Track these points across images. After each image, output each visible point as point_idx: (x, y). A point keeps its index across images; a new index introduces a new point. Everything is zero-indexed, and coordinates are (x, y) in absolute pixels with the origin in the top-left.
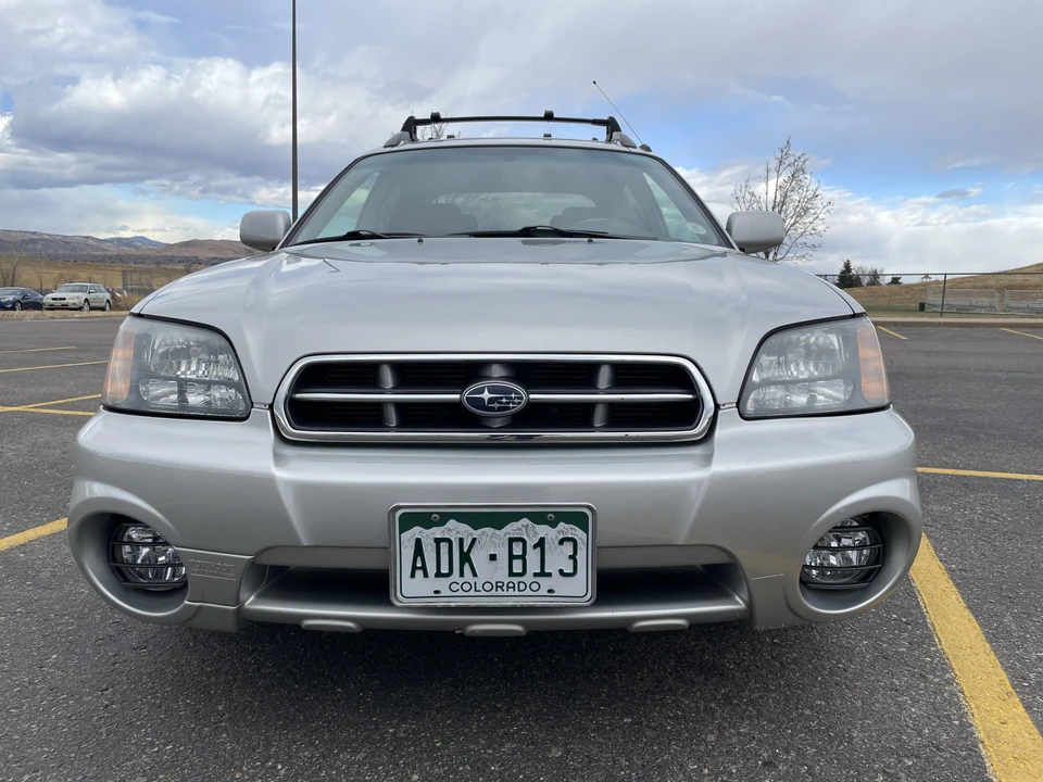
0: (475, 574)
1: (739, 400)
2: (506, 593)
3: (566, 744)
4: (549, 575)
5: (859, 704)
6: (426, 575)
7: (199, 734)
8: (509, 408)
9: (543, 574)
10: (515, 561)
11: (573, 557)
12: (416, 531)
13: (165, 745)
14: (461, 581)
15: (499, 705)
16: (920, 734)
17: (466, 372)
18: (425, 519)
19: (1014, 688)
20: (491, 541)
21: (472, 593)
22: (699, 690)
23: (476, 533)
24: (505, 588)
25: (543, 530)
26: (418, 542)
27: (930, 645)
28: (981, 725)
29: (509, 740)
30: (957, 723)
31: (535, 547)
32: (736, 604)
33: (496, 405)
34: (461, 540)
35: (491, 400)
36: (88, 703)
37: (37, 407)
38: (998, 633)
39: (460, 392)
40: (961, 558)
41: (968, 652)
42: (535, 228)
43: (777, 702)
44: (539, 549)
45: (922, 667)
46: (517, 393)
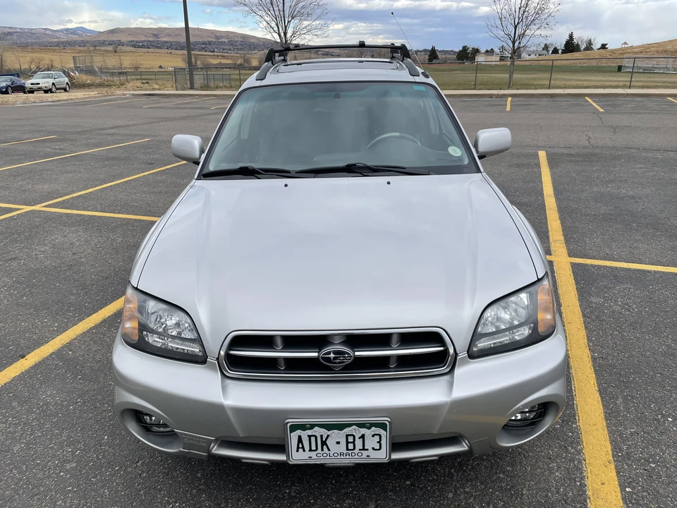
0: (329, 450)
1: (469, 349)
2: (345, 457)
3: (376, 501)
4: (367, 450)
5: (529, 469)
6: (304, 451)
7: (191, 494)
8: (344, 362)
9: (364, 449)
10: (349, 444)
11: (379, 442)
12: (299, 432)
13: (175, 503)
14: (322, 452)
16: (558, 492)
18: (303, 427)
19: (613, 458)
20: (337, 436)
21: (328, 457)
23: (329, 433)
24: (344, 455)
25: (363, 431)
26: (300, 437)
27: (573, 422)
28: (592, 484)
29: (347, 498)
30: (578, 483)
31: (360, 438)
32: (463, 448)
33: (337, 361)
34: (322, 436)
35: (335, 358)
36: (130, 473)
37: (46, 206)
38: (612, 413)
39: (319, 352)
40: (602, 347)
41: (594, 428)
42: (355, 165)
43: (486, 468)
44: (361, 439)
45: (566, 441)
46: (348, 354)
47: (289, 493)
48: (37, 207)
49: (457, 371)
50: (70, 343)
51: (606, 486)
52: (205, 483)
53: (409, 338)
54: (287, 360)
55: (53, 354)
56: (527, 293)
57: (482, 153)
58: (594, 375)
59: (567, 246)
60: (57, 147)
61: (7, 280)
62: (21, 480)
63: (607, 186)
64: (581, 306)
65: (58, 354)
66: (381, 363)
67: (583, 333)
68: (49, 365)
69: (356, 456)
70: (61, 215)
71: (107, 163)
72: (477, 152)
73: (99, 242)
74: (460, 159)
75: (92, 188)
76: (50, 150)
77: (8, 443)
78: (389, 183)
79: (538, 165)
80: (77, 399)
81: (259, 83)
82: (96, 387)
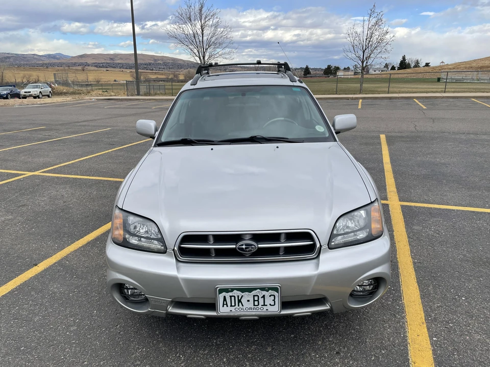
0: (243, 306)
1: (328, 243)
2: (252, 311)
3: (272, 346)
4: (267, 305)
5: (371, 327)
6: (227, 306)
8: (252, 250)
9: (264, 305)
10: (255, 302)
11: (274, 300)
12: (224, 294)
13: (143, 348)
14: (238, 307)
15: (249, 330)
16: (389, 341)
17: (235, 238)
18: (227, 291)
19: (425, 320)
20: (247, 296)
21: (242, 311)
23: (243, 294)
24: (252, 309)
25: (264, 293)
26: (225, 297)
27: (400, 300)
28: (411, 336)
29: (254, 345)
30: (402, 335)
31: (262, 297)
32: (327, 307)
33: (248, 250)
34: (238, 296)
35: (246, 248)
36: (112, 332)
37: (43, 172)
38: (425, 295)
39: (236, 245)
40: (420, 256)
41: (413, 304)
42: (256, 137)
43: (343, 327)
45: (395, 311)
46: (254, 245)
47: (216, 342)
48: (36, 173)
49: (321, 256)
50: (66, 257)
51: (420, 337)
52: (161, 337)
53: (291, 236)
54: (216, 250)
55: (56, 263)
56: (364, 210)
57: (337, 130)
58: (414, 273)
59: (398, 195)
60: (46, 134)
61: (20, 218)
62: (41, 337)
64: (407, 232)
65: (59, 263)
66: (275, 252)
67: (408, 247)
68: (54, 270)
69: (260, 310)
70: (53, 178)
71: (82, 144)
72: (335, 129)
73: (81, 195)
74: (323, 133)
75: (74, 160)
76: (41, 136)
77: (30, 316)
78: (277, 147)
79: (380, 144)
80: (74, 290)
81: (193, 87)
82: (86, 282)
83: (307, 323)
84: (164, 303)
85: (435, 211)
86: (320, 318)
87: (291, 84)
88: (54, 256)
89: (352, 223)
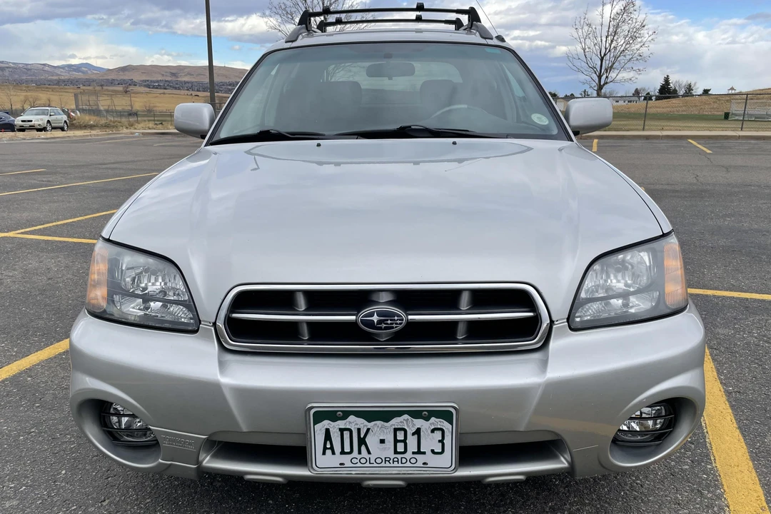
0: (369, 453)
1: (569, 316)
2: (392, 465)
4: (424, 453)
6: (333, 453)
8: (393, 328)
9: (419, 452)
10: (398, 444)
11: (442, 441)
12: (326, 424)
14: (359, 457)
18: (333, 416)
20: (379, 432)
21: (368, 464)
22: (533, 503)
23: (370, 425)
24: (391, 461)
25: (419, 423)
26: (327, 431)
27: (707, 463)
31: (413, 434)
32: (561, 463)
33: (383, 326)
34: (359, 430)
35: (380, 322)
36: (91, 513)
38: (760, 453)
39: (356, 315)
40: (737, 381)
41: (736, 469)
42: (410, 127)
44: (416, 436)
45: (700, 484)
46: (399, 316)
48: (11, 234)
49: (553, 344)
50: (30, 369)
53: (484, 298)
54: (311, 324)
55: (6, 379)
56: (648, 250)
57: (575, 128)
58: (730, 411)
63: (725, 220)
65: (13, 379)
66: (445, 332)
67: (711, 365)
69: (408, 464)
70: (39, 242)
74: (547, 128)
75: (81, 216)
78: (454, 144)
80: (30, 429)
81: (289, 45)
82: (57, 416)
83: (511, 503)
84: (190, 444)
85: (756, 305)
86: (538, 494)
87: (483, 41)
88: (6, 368)
89: (618, 281)
